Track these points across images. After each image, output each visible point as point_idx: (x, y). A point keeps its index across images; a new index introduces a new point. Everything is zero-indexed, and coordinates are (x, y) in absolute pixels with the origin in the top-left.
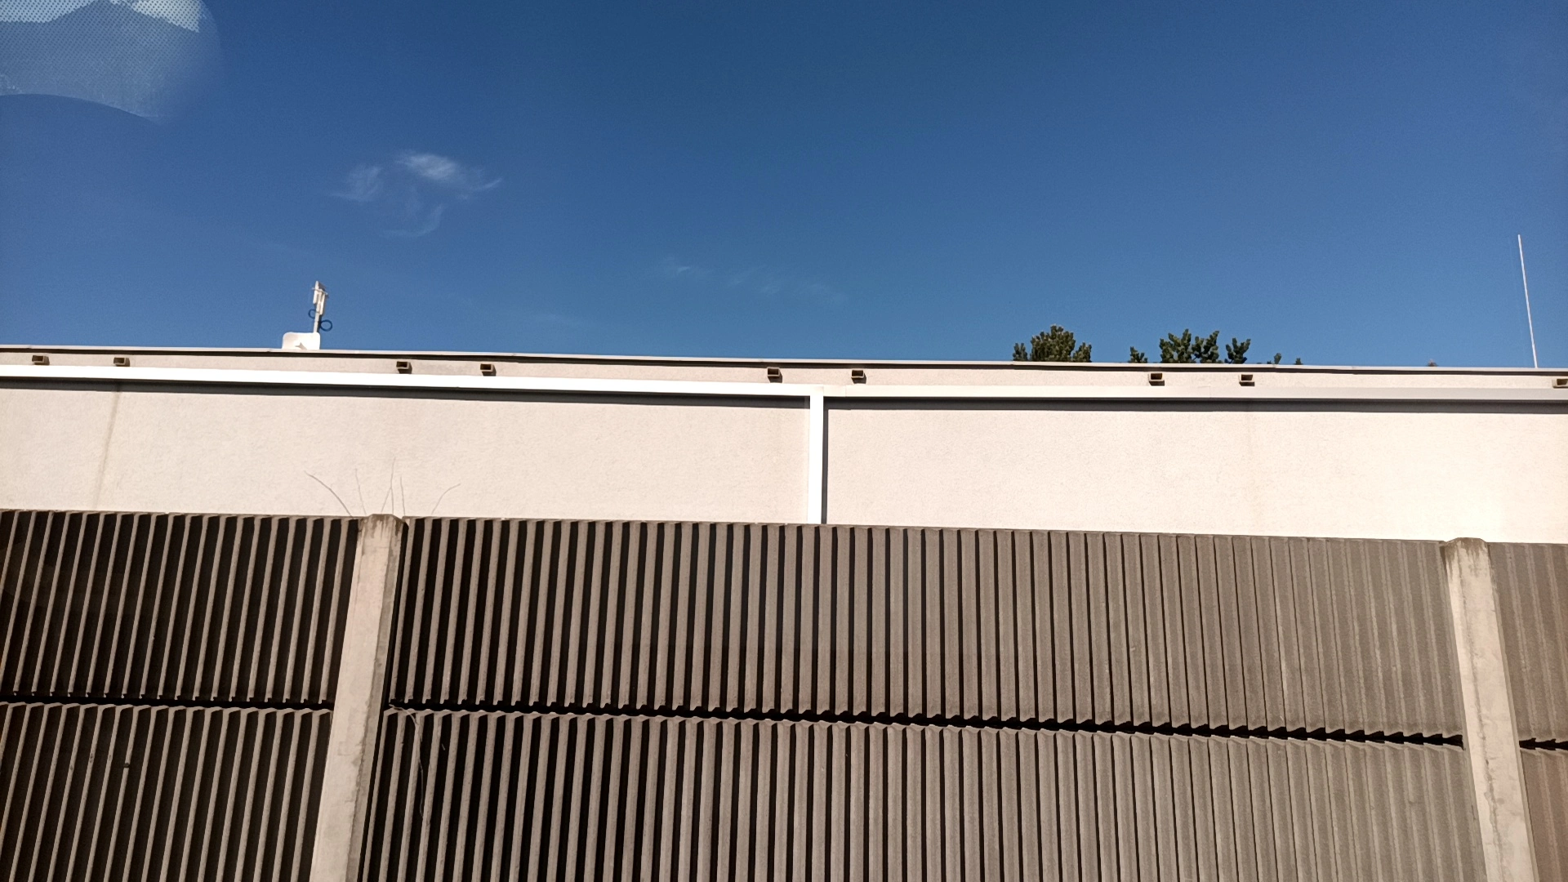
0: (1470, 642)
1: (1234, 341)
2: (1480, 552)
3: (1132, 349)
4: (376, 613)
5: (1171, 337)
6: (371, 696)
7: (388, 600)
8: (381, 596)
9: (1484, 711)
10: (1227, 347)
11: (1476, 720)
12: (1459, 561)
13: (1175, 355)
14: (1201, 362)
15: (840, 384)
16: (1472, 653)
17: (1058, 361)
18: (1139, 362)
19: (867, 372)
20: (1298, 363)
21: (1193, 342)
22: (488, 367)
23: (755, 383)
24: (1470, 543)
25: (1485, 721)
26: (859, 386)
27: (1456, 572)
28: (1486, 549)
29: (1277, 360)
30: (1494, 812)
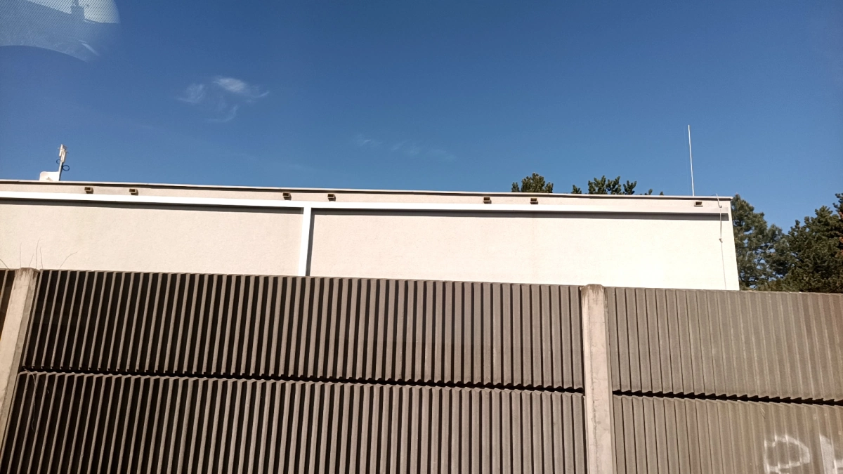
0: (591, 339)
1: (628, 182)
2: (600, 292)
3: (574, 186)
4: (19, 320)
5: (595, 179)
6: (13, 364)
7: (26, 314)
8: (22, 312)
9: (594, 375)
10: (624, 185)
11: (590, 380)
12: (588, 296)
13: (597, 189)
14: (612, 194)
15: (322, 201)
16: (591, 345)
17: (534, 192)
18: (577, 193)
19: (337, 195)
20: (662, 194)
21: (607, 183)
22: (134, 190)
23: (277, 200)
24: (594, 287)
25: (594, 380)
26: (332, 202)
27: (586, 302)
28: (603, 290)
29: (650, 192)
30: (595, 428)
